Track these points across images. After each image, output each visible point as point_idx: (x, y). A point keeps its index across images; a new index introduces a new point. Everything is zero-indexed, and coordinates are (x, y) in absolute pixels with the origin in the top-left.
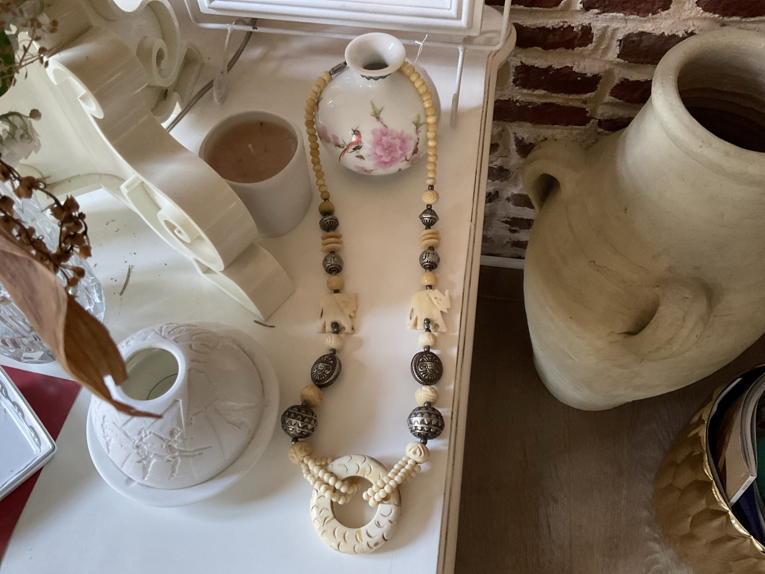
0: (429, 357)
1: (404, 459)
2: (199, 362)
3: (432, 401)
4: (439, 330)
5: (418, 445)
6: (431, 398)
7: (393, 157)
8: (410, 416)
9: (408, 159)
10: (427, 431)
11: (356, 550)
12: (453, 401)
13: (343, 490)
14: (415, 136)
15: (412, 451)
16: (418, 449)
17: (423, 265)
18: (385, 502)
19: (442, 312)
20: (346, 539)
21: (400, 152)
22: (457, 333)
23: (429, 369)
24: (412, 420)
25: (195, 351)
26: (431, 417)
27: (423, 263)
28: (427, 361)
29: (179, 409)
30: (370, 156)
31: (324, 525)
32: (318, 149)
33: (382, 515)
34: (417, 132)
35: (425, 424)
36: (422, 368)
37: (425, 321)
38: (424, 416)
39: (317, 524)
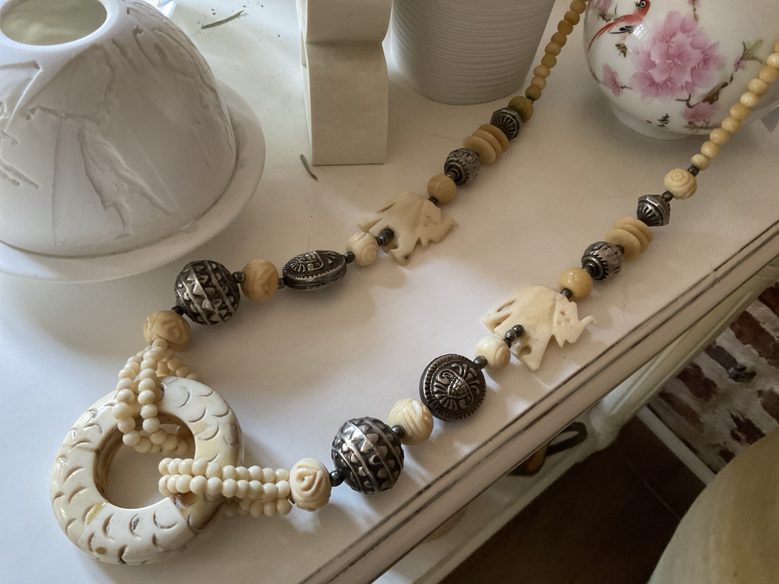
0: (471, 372)
1: (278, 472)
2: (124, 53)
3: (409, 433)
4: (526, 357)
5: (318, 470)
6: (412, 426)
7: (670, 79)
8: (352, 421)
9: (693, 102)
10: (351, 463)
11: (69, 527)
13: (146, 424)
14: (730, 68)
15: (301, 470)
16: (312, 477)
17: (586, 258)
18: (179, 502)
19: (553, 340)
20: (75, 497)
21: (688, 78)
22: (550, 387)
23: (451, 388)
24: (349, 426)
25: (137, 41)
26: (376, 447)
27: (589, 255)
28: (461, 376)
29: (29, 79)
30: (638, 53)
31: (75, 445)
32: (574, 26)
33: (155, 517)
34: (738, 65)
35: (359, 450)
36: (444, 378)
37: (515, 327)
38: (368, 435)
39: (70, 437)
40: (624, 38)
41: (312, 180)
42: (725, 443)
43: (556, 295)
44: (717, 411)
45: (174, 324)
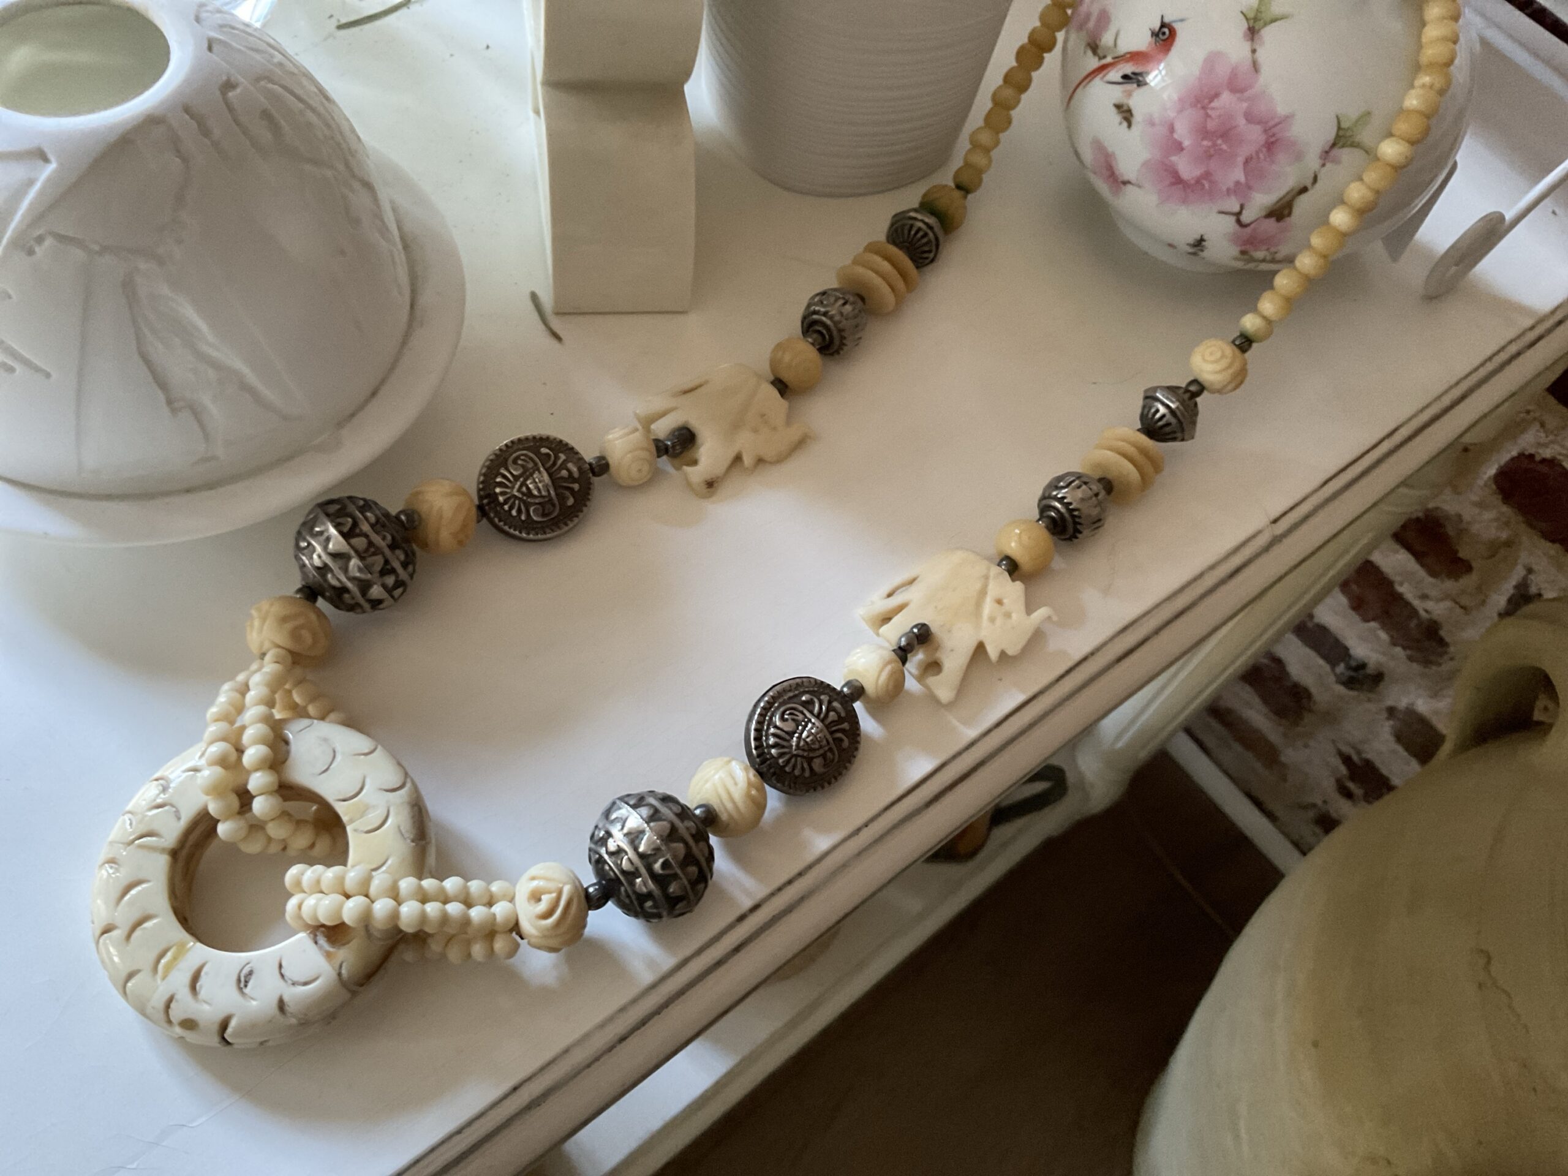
0: (834, 710)
1: (495, 887)
2: (205, 131)
3: (724, 817)
4: (932, 680)
5: (565, 884)
6: (729, 806)
7: (1207, 175)
8: (624, 799)
9: (1246, 217)
10: (623, 872)
11: (129, 984)
12: (790, 882)
13: (260, 805)
14: (1312, 161)
15: (535, 883)
16: (554, 895)
17: (1045, 502)
18: (322, 941)
19: (980, 648)
20: (138, 933)
21: (1238, 174)
22: (972, 733)
23: (799, 738)
24: (620, 808)
25: (229, 104)
26: (666, 844)
27: (1050, 497)
28: (818, 717)
29: (31, 183)
30: (1152, 124)
31: (133, 841)
32: (1045, 55)
33: (280, 966)
34: (1326, 155)
35: (636, 849)
36: (787, 720)
37: (915, 626)
38: (652, 824)
39: (122, 827)
40: (1129, 94)
41: (554, 342)
42: (1325, 802)
43: (989, 569)
44: (1312, 743)
45: (301, 621)
